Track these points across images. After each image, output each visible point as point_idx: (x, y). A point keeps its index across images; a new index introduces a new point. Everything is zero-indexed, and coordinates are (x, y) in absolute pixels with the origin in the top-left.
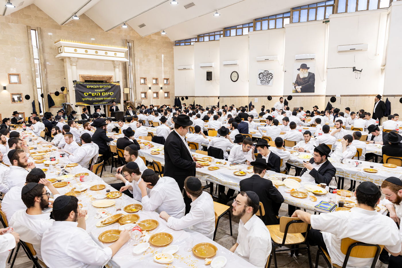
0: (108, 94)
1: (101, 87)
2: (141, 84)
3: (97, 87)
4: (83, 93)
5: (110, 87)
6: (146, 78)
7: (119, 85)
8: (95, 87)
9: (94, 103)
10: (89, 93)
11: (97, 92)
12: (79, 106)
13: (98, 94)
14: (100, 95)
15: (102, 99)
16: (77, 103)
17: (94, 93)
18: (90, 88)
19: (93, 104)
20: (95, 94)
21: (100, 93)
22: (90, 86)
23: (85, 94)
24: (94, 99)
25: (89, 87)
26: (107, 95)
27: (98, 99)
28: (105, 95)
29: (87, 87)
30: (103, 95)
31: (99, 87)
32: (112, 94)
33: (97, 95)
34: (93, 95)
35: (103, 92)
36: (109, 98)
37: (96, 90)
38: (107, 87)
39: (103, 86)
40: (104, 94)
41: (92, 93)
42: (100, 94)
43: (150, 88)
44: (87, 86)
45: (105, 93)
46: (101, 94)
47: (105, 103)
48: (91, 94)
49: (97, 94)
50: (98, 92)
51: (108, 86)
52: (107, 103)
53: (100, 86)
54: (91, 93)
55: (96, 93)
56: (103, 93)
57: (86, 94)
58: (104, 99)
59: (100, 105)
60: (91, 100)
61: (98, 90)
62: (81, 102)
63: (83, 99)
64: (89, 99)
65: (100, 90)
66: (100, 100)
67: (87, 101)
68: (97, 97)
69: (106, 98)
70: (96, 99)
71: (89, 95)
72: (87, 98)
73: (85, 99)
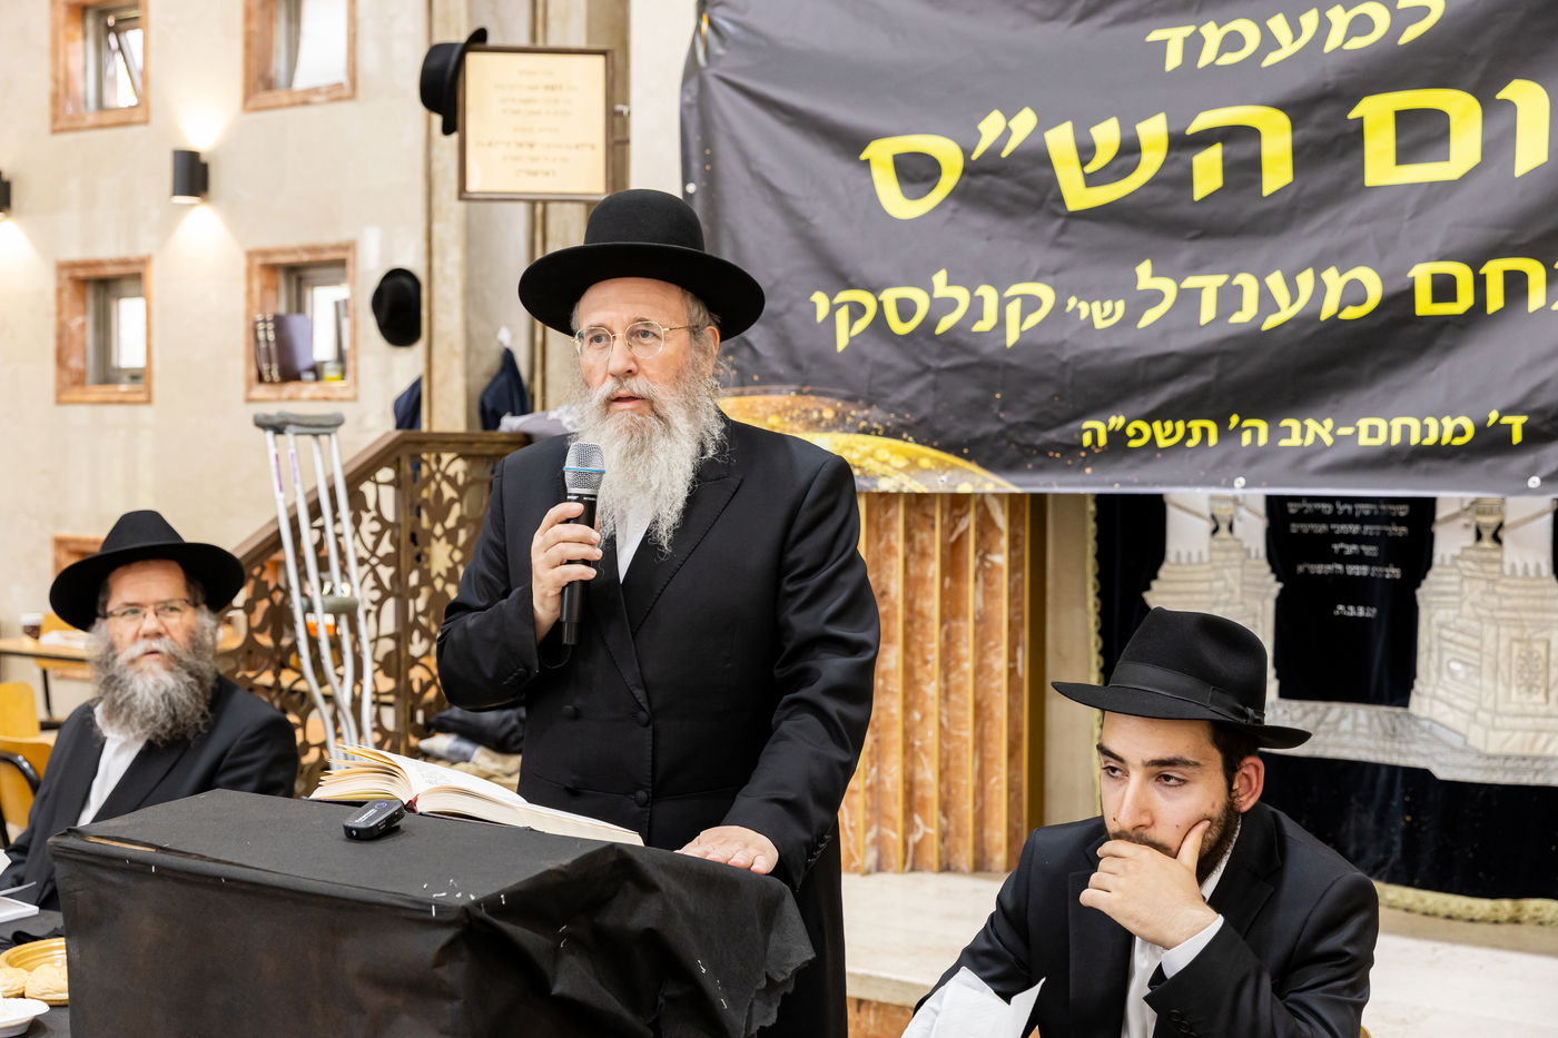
4: (850, 143)
9: (1096, 429)
10: (990, 128)
13: (1240, 138)
14: (1277, 173)
15: (1342, 291)
17: (1107, 136)
19: (1068, 458)
20: (1130, 150)
21: (1297, 109)
23: (880, 154)
24: (1102, 314)
26: (1532, 153)
27: (1230, 298)
28: (1465, 153)
30: (1381, 165)
34: (1078, 196)
35: (1393, 67)
37: (1173, 38)
40: (1422, 135)
41: (1060, 141)
42: (1305, 155)
45: (1460, 107)
46: (1329, 149)
47: (1447, 429)
48: (1036, 157)
49: (1183, 144)
50: (1241, 82)
52: (1491, 443)
54: (1025, 122)
55: (1154, 133)
56: (1377, 113)
57: (916, 172)
58: (1399, 300)
60: (1022, 320)
61: (1233, 42)
62: (780, 393)
63: (834, 309)
64: (961, 295)
65: (1297, 31)
66: (1272, 322)
67: (927, 369)
68: (1187, 251)
69: (1495, 270)
70: (1156, 297)
71: (988, 178)
72: (929, 290)
73: (880, 305)
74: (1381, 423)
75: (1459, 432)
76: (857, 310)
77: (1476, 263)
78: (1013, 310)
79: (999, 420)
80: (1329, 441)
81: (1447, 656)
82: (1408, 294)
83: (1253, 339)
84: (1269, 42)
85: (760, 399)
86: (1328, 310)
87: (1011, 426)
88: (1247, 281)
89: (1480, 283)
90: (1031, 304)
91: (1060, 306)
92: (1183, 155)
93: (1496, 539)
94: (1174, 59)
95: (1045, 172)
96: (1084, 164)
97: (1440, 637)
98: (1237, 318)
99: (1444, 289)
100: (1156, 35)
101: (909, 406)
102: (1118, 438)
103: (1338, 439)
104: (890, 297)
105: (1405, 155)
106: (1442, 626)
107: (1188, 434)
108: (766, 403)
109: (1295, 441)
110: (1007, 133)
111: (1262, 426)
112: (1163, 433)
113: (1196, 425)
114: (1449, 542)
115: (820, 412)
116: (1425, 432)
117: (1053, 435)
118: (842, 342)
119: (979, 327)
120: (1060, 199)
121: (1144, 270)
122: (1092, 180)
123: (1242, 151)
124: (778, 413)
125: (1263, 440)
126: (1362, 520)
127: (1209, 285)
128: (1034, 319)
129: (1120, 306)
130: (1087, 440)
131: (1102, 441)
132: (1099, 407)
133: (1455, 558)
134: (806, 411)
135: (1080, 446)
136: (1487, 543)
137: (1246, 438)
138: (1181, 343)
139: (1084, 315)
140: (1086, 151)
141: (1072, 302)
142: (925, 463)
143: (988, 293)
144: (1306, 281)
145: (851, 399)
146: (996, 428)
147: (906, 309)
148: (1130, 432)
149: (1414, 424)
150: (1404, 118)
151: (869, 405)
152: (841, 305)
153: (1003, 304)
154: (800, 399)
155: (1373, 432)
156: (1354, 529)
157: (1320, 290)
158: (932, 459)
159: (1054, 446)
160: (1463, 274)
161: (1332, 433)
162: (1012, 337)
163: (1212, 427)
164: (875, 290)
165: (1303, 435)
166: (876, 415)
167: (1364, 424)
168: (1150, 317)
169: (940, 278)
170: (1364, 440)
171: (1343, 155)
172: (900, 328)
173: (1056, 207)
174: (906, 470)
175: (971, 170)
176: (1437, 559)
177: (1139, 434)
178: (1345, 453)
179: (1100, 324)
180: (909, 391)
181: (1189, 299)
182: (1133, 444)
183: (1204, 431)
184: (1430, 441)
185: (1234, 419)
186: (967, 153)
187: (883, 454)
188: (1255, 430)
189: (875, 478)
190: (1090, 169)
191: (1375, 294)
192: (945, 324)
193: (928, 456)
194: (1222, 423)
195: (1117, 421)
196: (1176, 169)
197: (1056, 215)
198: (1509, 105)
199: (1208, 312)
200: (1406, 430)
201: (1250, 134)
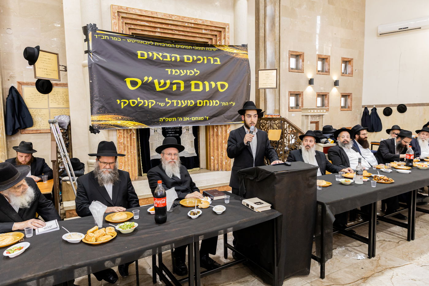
0: (210, 85)
1: (188, 59)
2: (291, 70)
3: (173, 59)
4: (122, 78)
5: (219, 63)
6: (304, 53)
7: (245, 57)
8: (169, 59)
9: (161, 119)
10: (146, 78)
11: (172, 77)
12: (104, 128)
13: (178, 84)
14: (182, 89)
15: (190, 103)
16: (96, 117)
17: (162, 82)
18: (150, 61)
19: (158, 123)
20: (165, 84)
21: (185, 81)
22: (151, 55)
23: (128, 80)
24: (162, 104)
25: (146, 57)
26: (207, 89)
27: (177, 103)
28: (201, 88)
29: (139, 57)
30: (193, 89)
31: (182, 61)
32: (223, 86)
33: (175, 88)
34: (158, 89)
35: (194, 78)
36: (215, 103)
37: (169, 70)
38: (209, 60)
39: (195, 58)
40: (197, 86)
41: (156, 81)
42: (185, 87)
43: (311, 82)
44: (139, 53)
45: (200, 83)
46: (188, 86)
47: (201, 118)
48: (152, 83)
49: (172, 84)
50: (178, 77)
51: (213, 57)
52: (205, 120)
53: (185, 57)
54: (151, 79)
55: (168, 82)
56: (193, 83)
57: (134, 83)
58: (196, 104)
59: (183, 126)
60: (151, 105)
61: (176, 72)
62: (111, 115)
63: (121, 102)
64: (142, 101)
65: (184, 73)
66: (183, 106)
67: (137, 111)
68: (173, 97)
69: (205, 101)
70: (169, 103)
71: (146, 85)
72: (137, 100)
73: (129, 102)
74: (194, 118)
75: (202, 119)
76: (125, 103)
77: (203, 101)
78: (150, 104)
79: (148, 118)
80: (189, 120)
81: (185, 144)
82: (197, 103)
83: (180, 108)
84: (181, 73)
85: (107, 116)
86: (189, 105)
87: (150, 119)
88: (179, 101)
89: (203, 102)
90: (152, 103)
91: (156, 103)
92: (171, 85)
93: (188, 130)
94: (169, 73)
95: (154, 85)
96: (159, 85)
97: (184, 142)
98: (179, 106)
99: (200, 103)
100: (166, 70)
101: (134, 116)
102: (164, 120)
103: (190, 120)
104: (131, 101)
105: (195, 88)
106: (184, 140)
107: (173, 119)
108: (108, 116)
109: (185, 120)
110: (148, 80)
111: (181, 118)
112: (170, 120)
113: (174, 118)
114: (184, 131)
115: (119, 117)
116: (199, 118)
117: (156, 120)
118: (122, 107)
119: (145, 106)
120: (156, 89)
121: (167, 99)
122: (160, 87)
123: (178, 86)
124: (111, 118)
125: (181, 120)
126: (171, 129)
127: (175, 101)
128: (153, 105)
129: (164, 103)
130: (160, 120)
131: (162, 121)
132: (162, 116)
133: (185, 133)
134: (116, 117)
135: (159, 121)
136: (188, 131)
137: (180, 120)
138: (173, 108)
139: (160, 104)
140: (159, 83)
141: (158, 103)
142: (136, 124)
143: (146, 101)
144: (186, 101)
145: (125, 116)
146: (147, 119)
147: (134, 103)
148: (166, 119)
149: (198, 118)
150: (195, 84)
151: (127, 116)
152: (122, 102)
153: (148, 103)
154: (115, 116)
155: (193, 119)
156: (170, 130)
157: (188, 103)
158: (138, 124)
159: (156, 121)
160: (202, 101)
161: (189, 119)
162: (150, 107)
163: (176, 118)
164: (128, 100)
165: (186, 119)
166: (128, 118)
167: (192, 118)
168: (168, 105)
169: (139, 99)
170: (193, 120)
171: (189, 87)
172: (132, 105)
173: (155, 90)
174: (133, 126)
175: (143, 84)
176: (182, 133)
177: (167, 120)
178: (191, 121)
179: (162, 106)
180: (134, 114)
181: (173, 103)
182: (166, 121)
183: (175, 119)
184: (199, 120)
185: (178, 118)
186: (142, 81)
187: (130, 123)
188: (180, 119)
189: (128, 127)
190: (160, 86)
191: (194, 103)
192: (140, 105)
193: (137, 123)
194: (177, 118)
195: (164, 118)
196: (170, 87)
197: (155, 91)
198: (205, 84)
199: (175, 105)
200: (197, 118)
201: (179, 84)
